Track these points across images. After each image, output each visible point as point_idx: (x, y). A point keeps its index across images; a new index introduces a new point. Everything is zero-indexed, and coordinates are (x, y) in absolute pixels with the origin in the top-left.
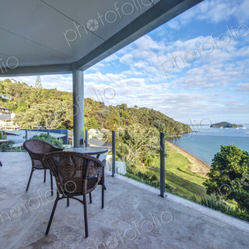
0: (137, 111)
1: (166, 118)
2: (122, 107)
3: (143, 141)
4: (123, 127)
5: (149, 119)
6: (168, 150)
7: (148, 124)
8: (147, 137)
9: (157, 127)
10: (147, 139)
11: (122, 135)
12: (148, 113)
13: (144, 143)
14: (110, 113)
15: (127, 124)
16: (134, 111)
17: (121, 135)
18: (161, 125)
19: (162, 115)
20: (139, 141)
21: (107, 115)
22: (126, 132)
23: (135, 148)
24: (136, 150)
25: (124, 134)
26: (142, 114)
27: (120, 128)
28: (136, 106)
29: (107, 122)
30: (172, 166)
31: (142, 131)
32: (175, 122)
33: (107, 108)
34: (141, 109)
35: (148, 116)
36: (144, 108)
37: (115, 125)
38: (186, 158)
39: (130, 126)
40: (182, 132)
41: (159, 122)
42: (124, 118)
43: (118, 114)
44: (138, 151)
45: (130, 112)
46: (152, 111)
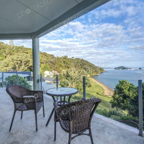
0: (74, 60)
1: (91, 65)
2: (65, 57)
3: (77, 78)
4: (65, 69)
5: (81, 65)
6: (92, 83)
7: (80, 67)
8: (80, 75)
9: (85, 70)
11: (65, 74)
12: (80, 61)
14: (57, 61)
15: (68, 68)
16: (72, 60)
17: (64, 75)
18: (87, 68)
19: (88, 62)
20: (75, 78)
21: (56, 63)
22: (67, 73)
23: (72, 82)
24: (74, 83)
26: (77, 62)
27: (64, 70)
28: (73, 57)
29: (56, 67)
30: (94, 92)
31: (77, 72)
32: (96, 66)
33: (55, 58)
34: (76, 59)
35: (80, 63)
36: (78, 58)
37: (61, 69)
38: (102, 87)
39: (70, 69)
40: (99, 72)
41: (86, 66)
42: (66, 65)
43: (63, 62)
44: (75, 84)
45: (70, 61)
46: (82, 60)
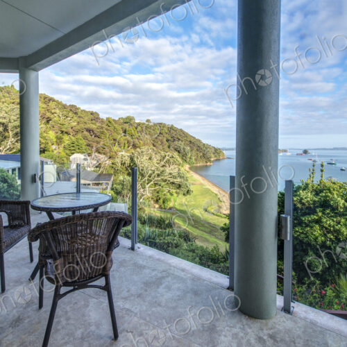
0: (150, 127)
1: (192, 140)
2: (128, 120)
3: (156, 172)
4: (127, 151)
5: (168, 141)
6: (193, 184)
7: (166, 147)
8: (163, 166)
9: (179, 152)
10: (162, 169)
11: (125, 163)
12: (167, 131)
13: (158, 175)
14: (107, 130)
15: (135, 146)
16: (146, 128)
17: (123, 164)
18: (184, 149)
19: (186, 135)
20: (150, 172)
21: (102, 133)
22: (132, 159)
23: (144, 182)
24: (147, 186)
25: (128, 162)
26: (158, 132)
27: (123, 153)
28: (148, 121)
29: (102, 143)
30: (197, 207)
31: (156, 159)
32: (204, 144)
33: (102, 121)
34: (155, 125)
35: (167, 136)
36: (161, 124)
37: (116, 148)
38: (216, 195)
39: (138, 149)
40: (212, 159)
41: (181, 144)
42: (129, 138)
43: (121, 132)
44: (150, 187)
45: (139, 128)
46: (171, 128)
